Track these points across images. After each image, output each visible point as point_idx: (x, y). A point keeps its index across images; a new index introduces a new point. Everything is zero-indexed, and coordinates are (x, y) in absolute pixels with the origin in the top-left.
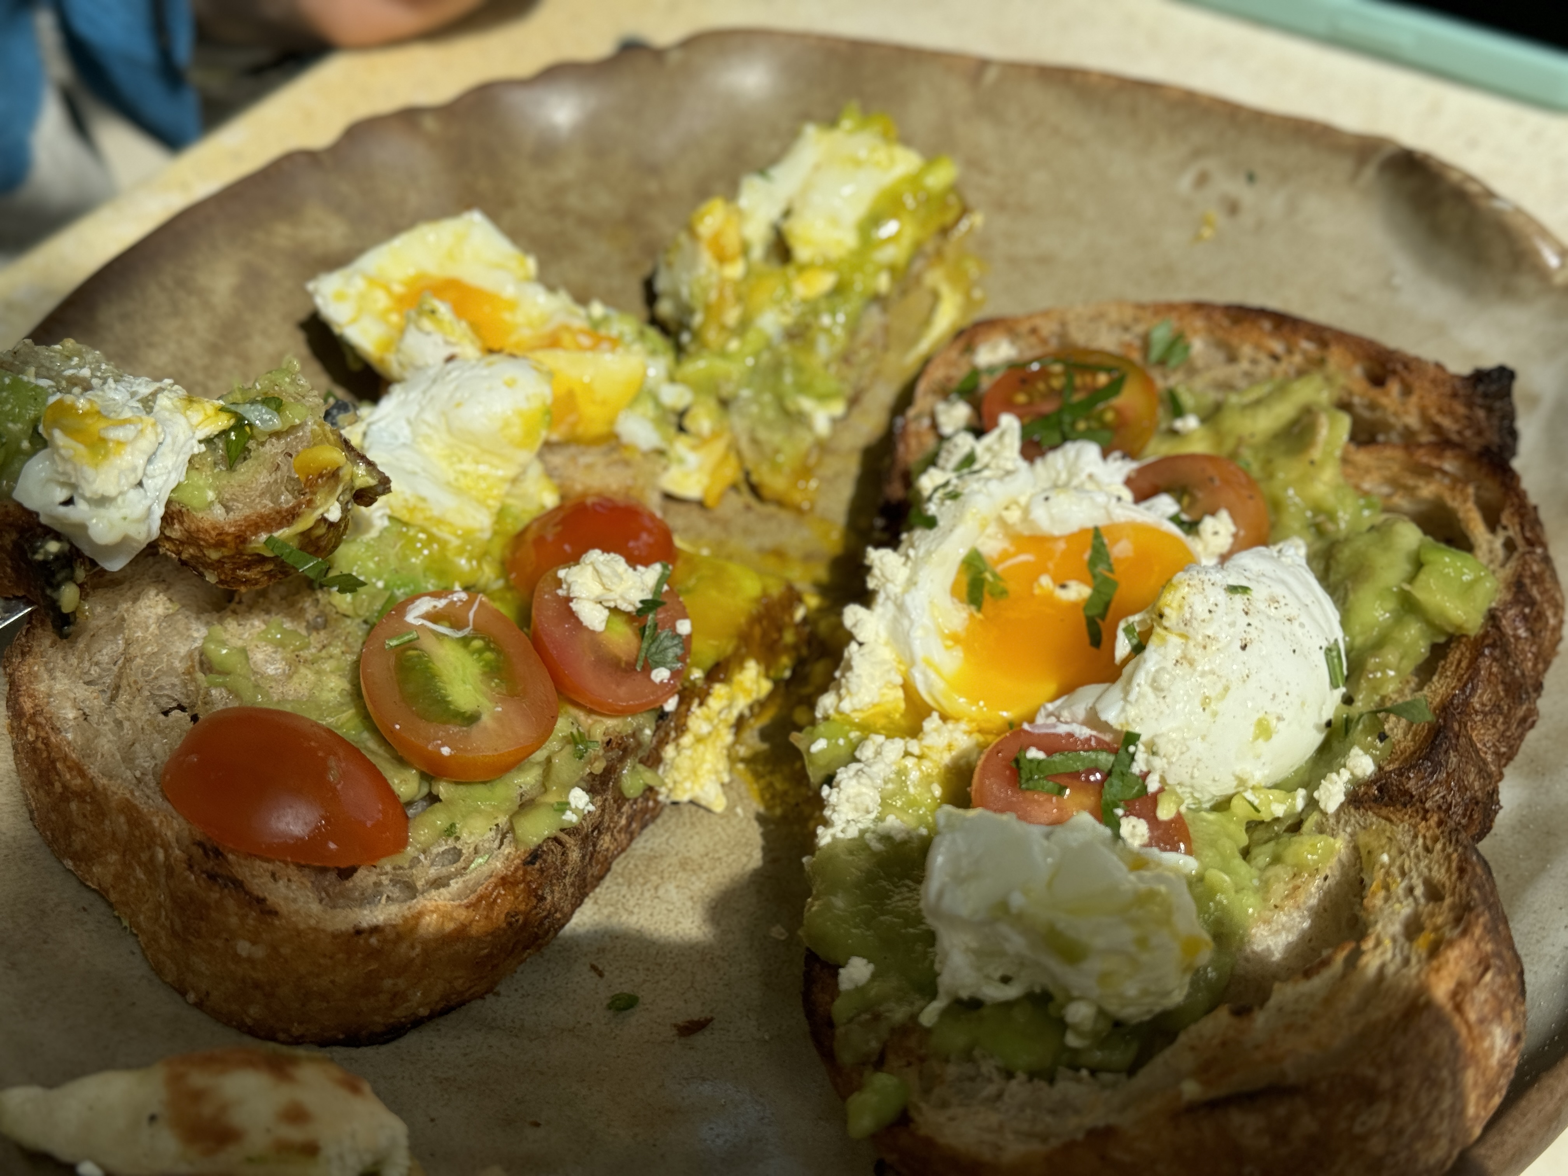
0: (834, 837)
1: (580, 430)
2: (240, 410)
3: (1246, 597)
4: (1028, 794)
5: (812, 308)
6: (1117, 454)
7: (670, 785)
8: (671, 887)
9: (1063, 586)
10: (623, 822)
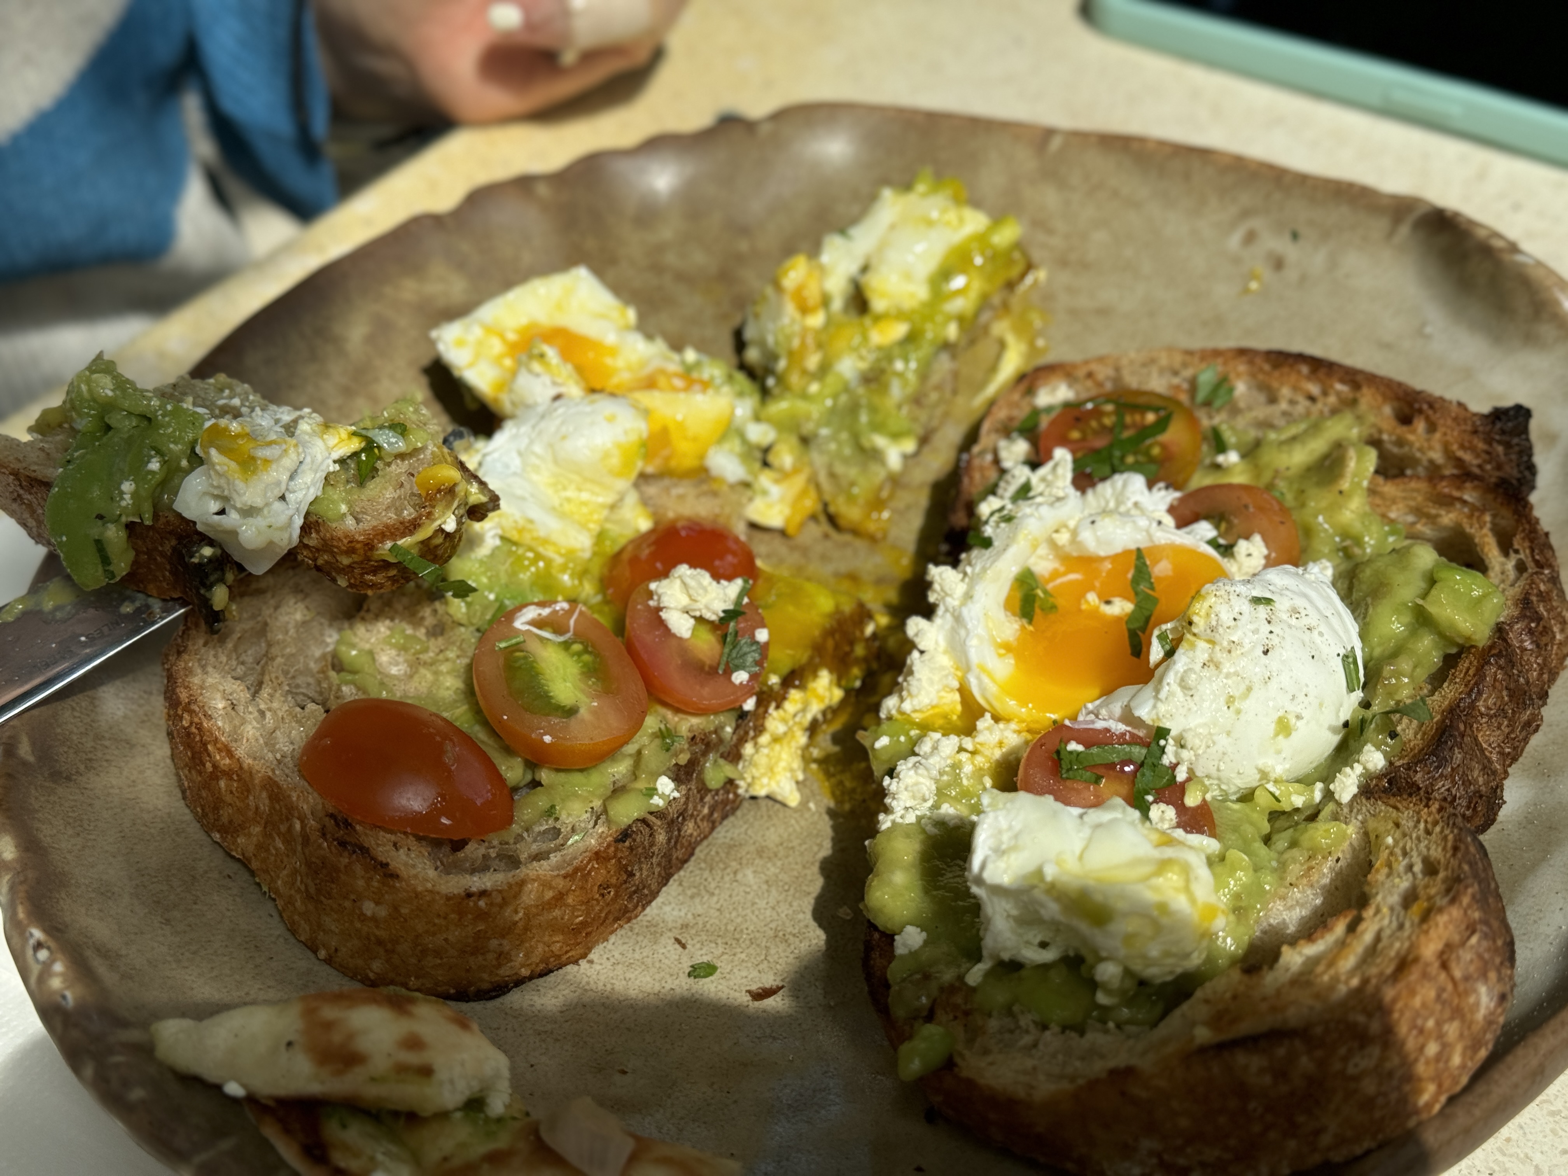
0: (893, 822)
1: (673, 463)
2: (370, 434)
3: (1269, 608)
4: (1069, 783)
5: (887, 354)
6: (1161, 485)
7: (749, 780)
8: (749, 872)
9: (1108, 602)
10: (706, 811)
